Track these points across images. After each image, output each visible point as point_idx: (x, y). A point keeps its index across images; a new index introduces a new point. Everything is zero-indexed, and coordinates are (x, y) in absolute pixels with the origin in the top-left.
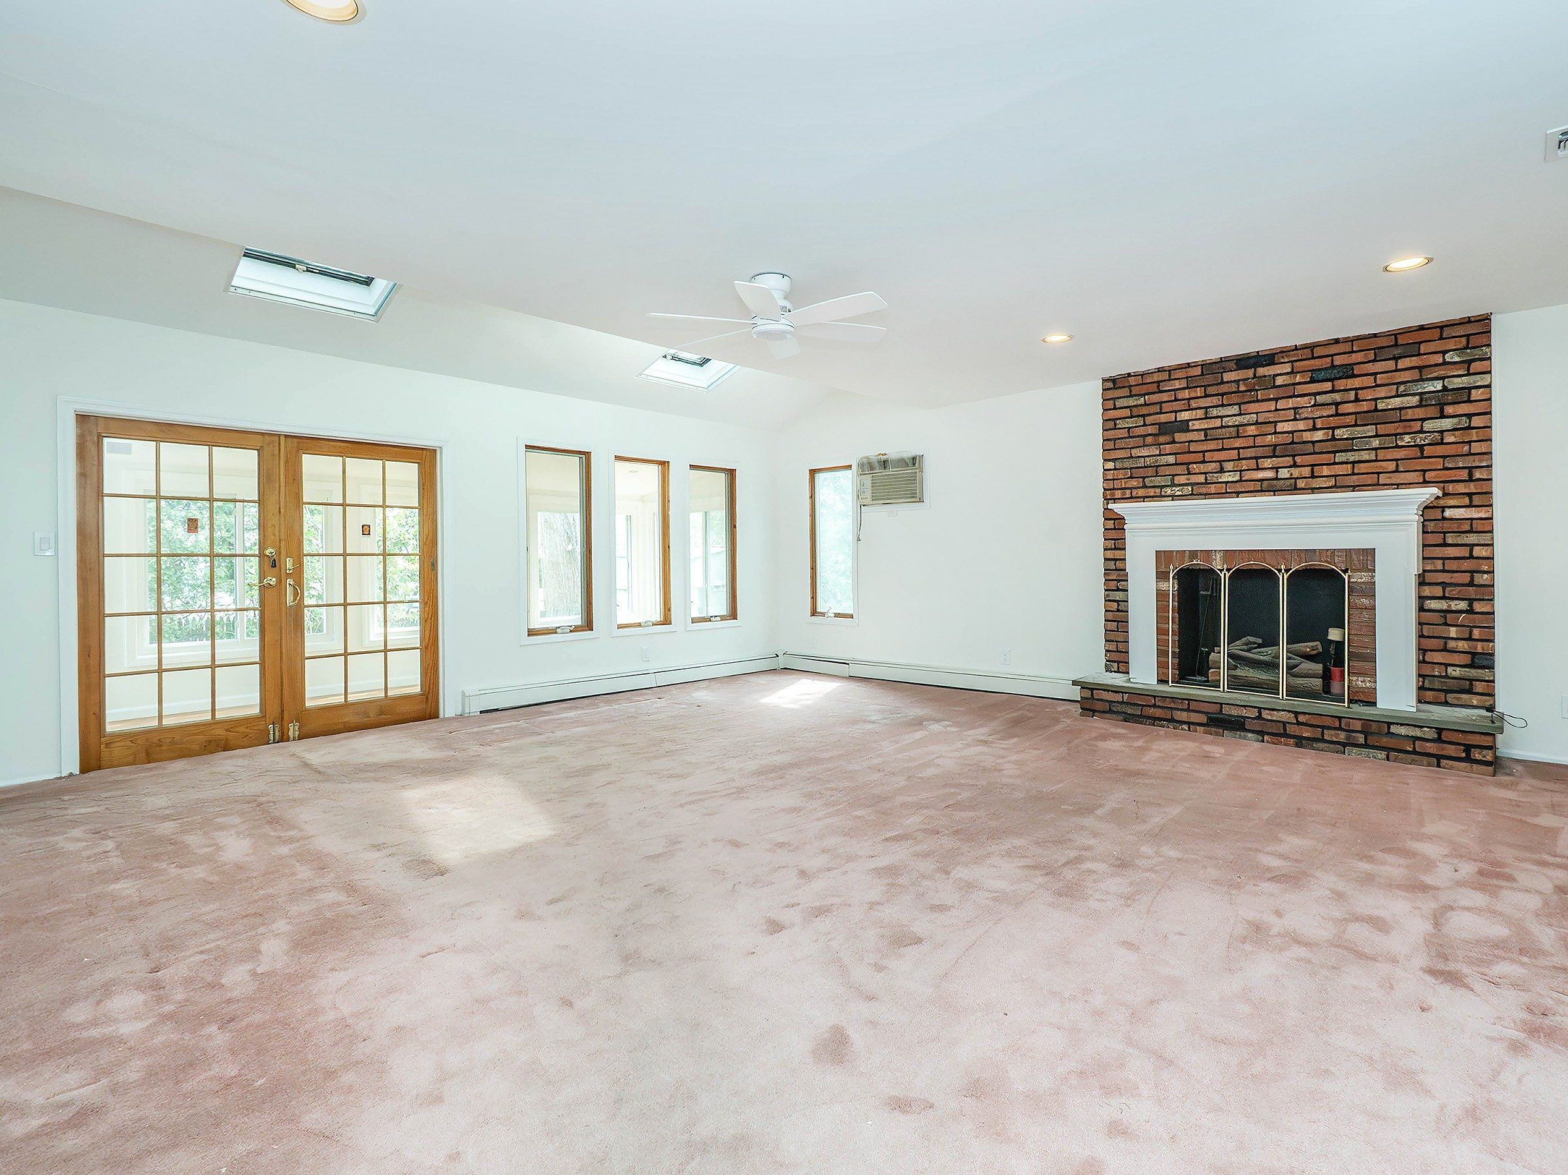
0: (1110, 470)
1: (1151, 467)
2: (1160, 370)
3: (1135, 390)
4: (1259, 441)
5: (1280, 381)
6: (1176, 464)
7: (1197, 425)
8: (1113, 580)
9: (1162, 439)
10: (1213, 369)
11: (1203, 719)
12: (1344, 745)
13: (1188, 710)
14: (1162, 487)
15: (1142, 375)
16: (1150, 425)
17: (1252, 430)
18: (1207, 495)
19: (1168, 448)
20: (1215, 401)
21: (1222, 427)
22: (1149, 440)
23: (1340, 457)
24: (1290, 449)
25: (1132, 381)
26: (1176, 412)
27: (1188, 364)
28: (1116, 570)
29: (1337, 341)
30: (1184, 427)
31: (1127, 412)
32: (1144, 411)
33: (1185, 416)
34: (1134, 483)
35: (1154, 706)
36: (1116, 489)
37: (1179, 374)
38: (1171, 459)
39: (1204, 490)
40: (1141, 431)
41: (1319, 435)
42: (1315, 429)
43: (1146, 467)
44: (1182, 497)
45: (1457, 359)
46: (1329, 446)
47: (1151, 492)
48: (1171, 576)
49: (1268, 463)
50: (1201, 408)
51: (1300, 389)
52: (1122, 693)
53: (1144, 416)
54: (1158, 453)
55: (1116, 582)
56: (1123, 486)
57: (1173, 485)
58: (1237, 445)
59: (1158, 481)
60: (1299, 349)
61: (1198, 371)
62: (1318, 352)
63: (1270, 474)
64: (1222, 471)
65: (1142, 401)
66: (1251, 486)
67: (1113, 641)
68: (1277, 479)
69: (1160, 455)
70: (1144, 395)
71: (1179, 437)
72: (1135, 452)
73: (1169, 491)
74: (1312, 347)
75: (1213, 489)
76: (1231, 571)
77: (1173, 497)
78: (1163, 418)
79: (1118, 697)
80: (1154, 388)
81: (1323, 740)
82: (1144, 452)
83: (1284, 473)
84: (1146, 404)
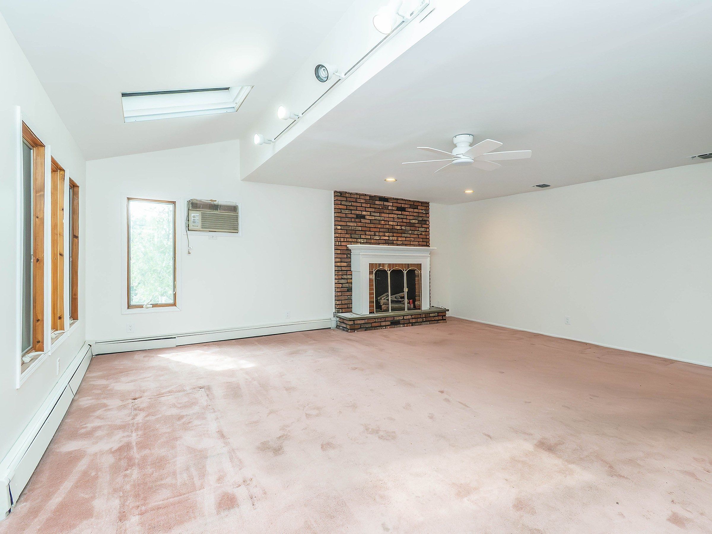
0: (339, 229)
1: (353, 230)
2: (356, 194)
3: (349, 199)
4: (385, 226)
5: (390, 208)
6: (361, 230)
7: (367, 217)
8: (340, 275)
9: (357, 220)
10: (373, 198)
11: (389, 323)
12: (421, 322)
13: (385, 321)
14: (357, 239)
15: (351, 194)
16: (353, 214)
17: (383, 222)
18: (370, 243)
19: (359, 224)
20: (373, 210)
21: (375, 220)
22: (353, 220)
23: (403, 235)
24: (392, 230)
25: (347, 195)
26: (362, 211)
27: (366, 194)
28: (341, 271)
29: (402, 199)
30: (363, 217)
31: (345, 207)
32: (352, 208)
33: (364, 213)
34: (347, 236)
35: (375, 322)
36: (341, 238)
37: (362, 197)
38: (360, 228)
39: (369, 241)
40: (350, 216)
41: (399, 228)
42: (397, 225)
43: (352, 230)
44: (363, 243)
45: (424, 212)
46: (401, 231)
47: (354, 240)
48: (374, 272)
49: (387, 234)
50: (369, 211)
51: (395, 212)
52: (365, 319)
53: (351, 210)
54: (356, 225)
55: (341, 276)
56: (344, 237)
57: (361, 238)
58: (379, 227)
59: (357, 236)
60: (394, 199)
61: (368, 198)
62: (399, 201)
63: (387, 238)
64: (375, 235)
65: (350, 204)
66: (383, 242)
67: (340, 300)
68: (389, 240)
69: (356, 226)
70: (351, 202)
71: (363, 220)
72: (349, 224)
73: (359, 240)
74: (397, 199)
75: (372, 241)
76: (391, 271)
77: (361, 243)
78: (357, 212)
79: (363, 322)
80: (354, 200)
81: (417, 322)
82: (351, 224)
83: (391, 238)
84: (351, 206)
